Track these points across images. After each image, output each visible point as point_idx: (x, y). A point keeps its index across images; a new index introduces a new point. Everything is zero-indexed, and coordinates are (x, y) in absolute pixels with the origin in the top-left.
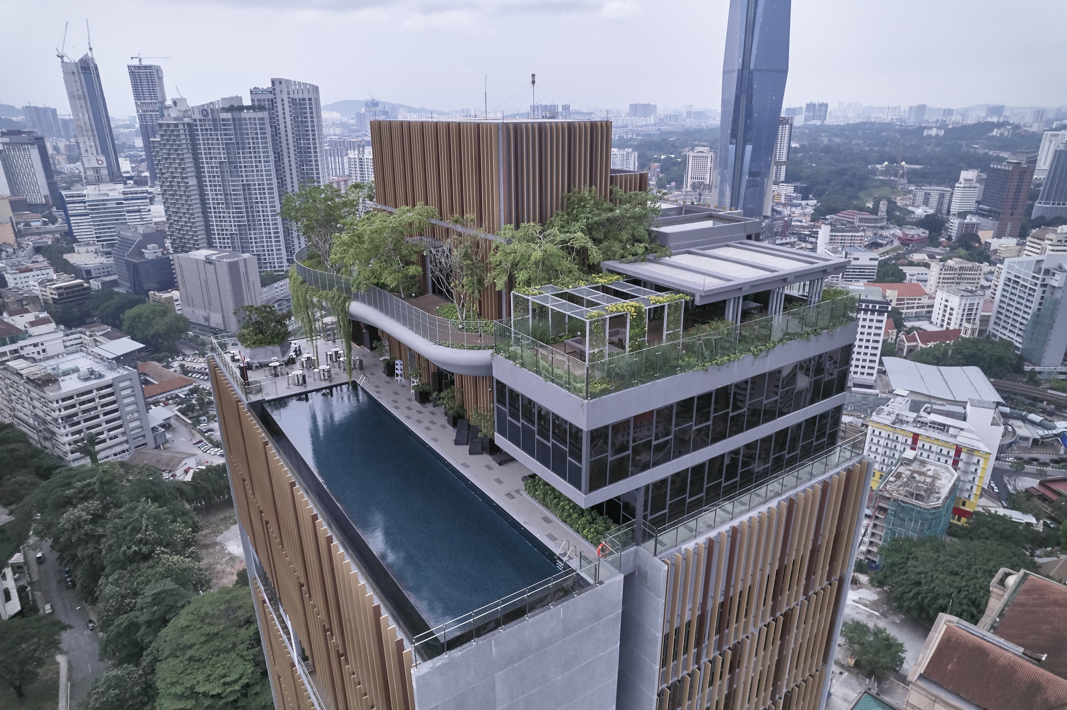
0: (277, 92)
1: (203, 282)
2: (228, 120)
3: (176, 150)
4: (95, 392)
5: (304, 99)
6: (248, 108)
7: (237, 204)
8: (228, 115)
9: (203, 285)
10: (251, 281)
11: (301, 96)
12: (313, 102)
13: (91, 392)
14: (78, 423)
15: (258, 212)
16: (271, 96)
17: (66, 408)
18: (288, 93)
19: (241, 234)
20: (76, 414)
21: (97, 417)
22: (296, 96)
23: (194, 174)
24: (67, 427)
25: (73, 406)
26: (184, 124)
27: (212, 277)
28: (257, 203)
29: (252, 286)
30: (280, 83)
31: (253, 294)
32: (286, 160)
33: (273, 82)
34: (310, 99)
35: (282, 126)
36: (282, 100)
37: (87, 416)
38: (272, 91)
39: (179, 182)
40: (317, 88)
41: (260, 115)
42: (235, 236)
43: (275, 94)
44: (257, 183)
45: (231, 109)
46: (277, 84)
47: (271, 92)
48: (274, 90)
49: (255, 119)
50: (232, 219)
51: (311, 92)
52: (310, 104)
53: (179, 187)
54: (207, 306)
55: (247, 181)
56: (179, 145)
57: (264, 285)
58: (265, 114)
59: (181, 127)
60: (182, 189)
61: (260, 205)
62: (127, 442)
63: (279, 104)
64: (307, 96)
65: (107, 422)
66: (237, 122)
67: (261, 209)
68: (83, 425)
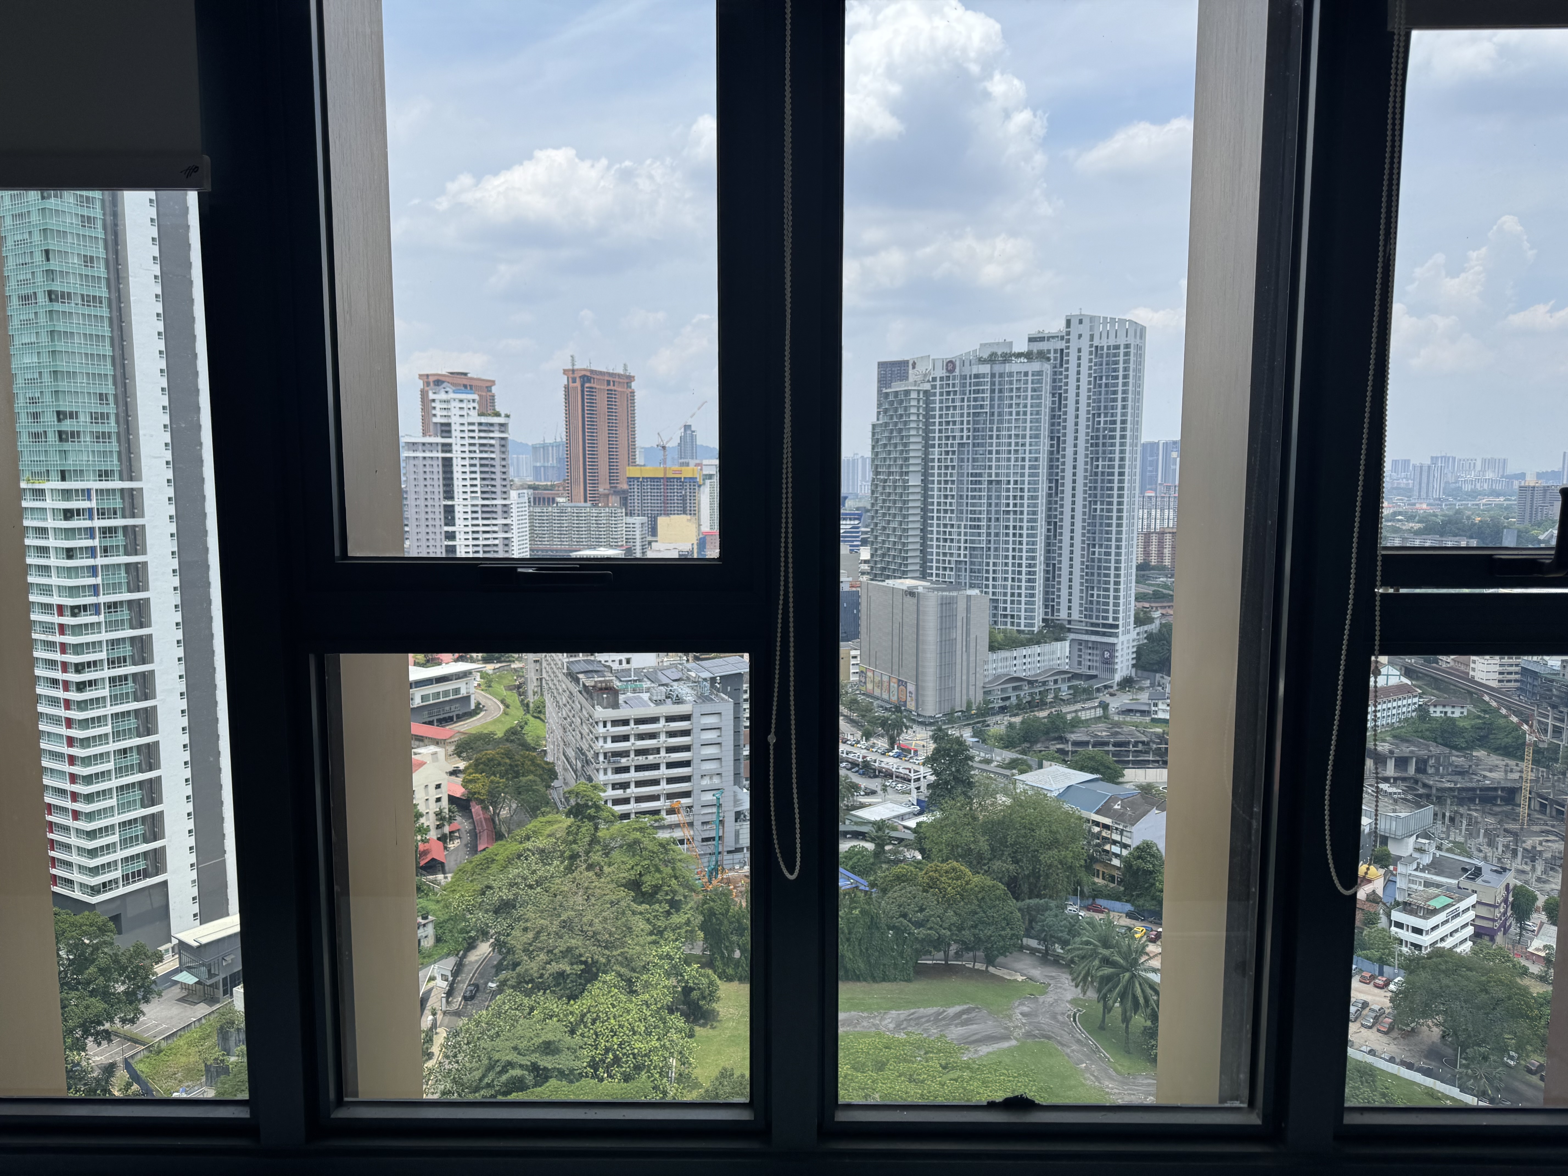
0: (1073, 337)
1: (896, 626)
2: (984, 376)
3: (900, 430)
4: (662, 721)
5: (1117, 347)
6: (1019, 355)
7: (974, 512)
8: (985, 369)
9: (896, 632)
10: (973, 636)
11: (1112, 342)
12: (1132, 350)
13: (655, 720)
14: (626, 769)
15: (1007, 527)
16: (1062, 345)
17: (615, 739)
18: (1092, 337)
19: (972, 563)
20: (625, 754)
21: (656, 767)
22: (1104, 343)
23: (919, 468)
24: (609, 772)
25: (626, 738)
26: (919, 391)
27: (910, 619)
28: (1008, 512)
29: (972, 644)
30: (1081, 322)
31: (972, 658)
32: (1069, 451)
33: (1068, 323)
34: (1127, 346)
35: (1071, 395)
36: (1079, 350)
37: (642, 760)
38: (1065, 337)
39: (895, 481)
40: (1143, 329)
41: (1036, 366)
42: (963, 566)
43: (1068, 341)
44: (1012, 479)
45: (992, 359)
46: (1074, 323)
47: (1062, 338)
48: (1068, 334)
49: (1026, 374)
50: (963, 538)
51: (1131, 333)
52: (1127, 354)
53: (895, 487)
54: (896, 667)
55: (997, 475)
56: (905, 423)
57: (992, 648)
58: (1047, 368)
59: (914, 395)
60: (899, 491)
61: (1012, 516)
62: (691, 824)
63: (1073, 358)
64: (1122, 341)
65: (670, 781)
66: (997, 379)
67: (1011, 524)
68: (633, 775)
